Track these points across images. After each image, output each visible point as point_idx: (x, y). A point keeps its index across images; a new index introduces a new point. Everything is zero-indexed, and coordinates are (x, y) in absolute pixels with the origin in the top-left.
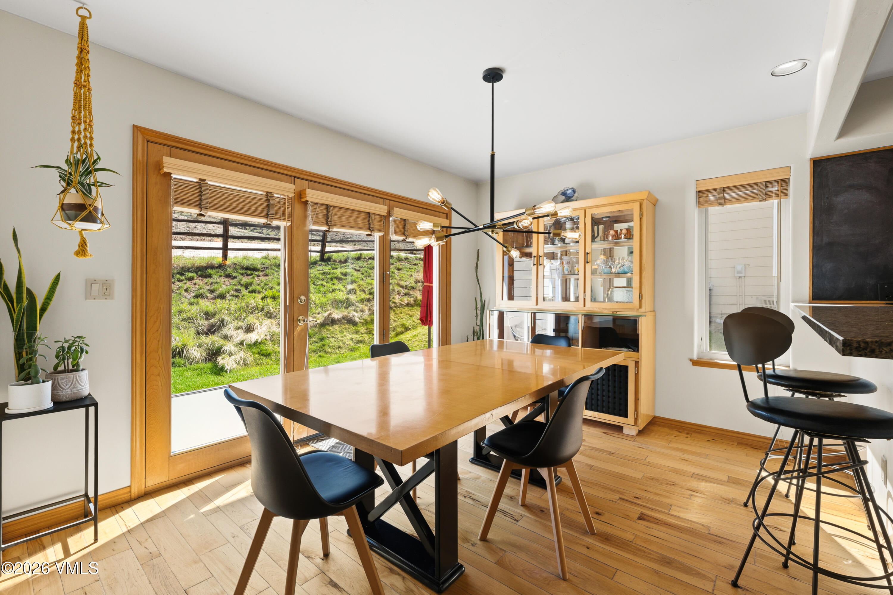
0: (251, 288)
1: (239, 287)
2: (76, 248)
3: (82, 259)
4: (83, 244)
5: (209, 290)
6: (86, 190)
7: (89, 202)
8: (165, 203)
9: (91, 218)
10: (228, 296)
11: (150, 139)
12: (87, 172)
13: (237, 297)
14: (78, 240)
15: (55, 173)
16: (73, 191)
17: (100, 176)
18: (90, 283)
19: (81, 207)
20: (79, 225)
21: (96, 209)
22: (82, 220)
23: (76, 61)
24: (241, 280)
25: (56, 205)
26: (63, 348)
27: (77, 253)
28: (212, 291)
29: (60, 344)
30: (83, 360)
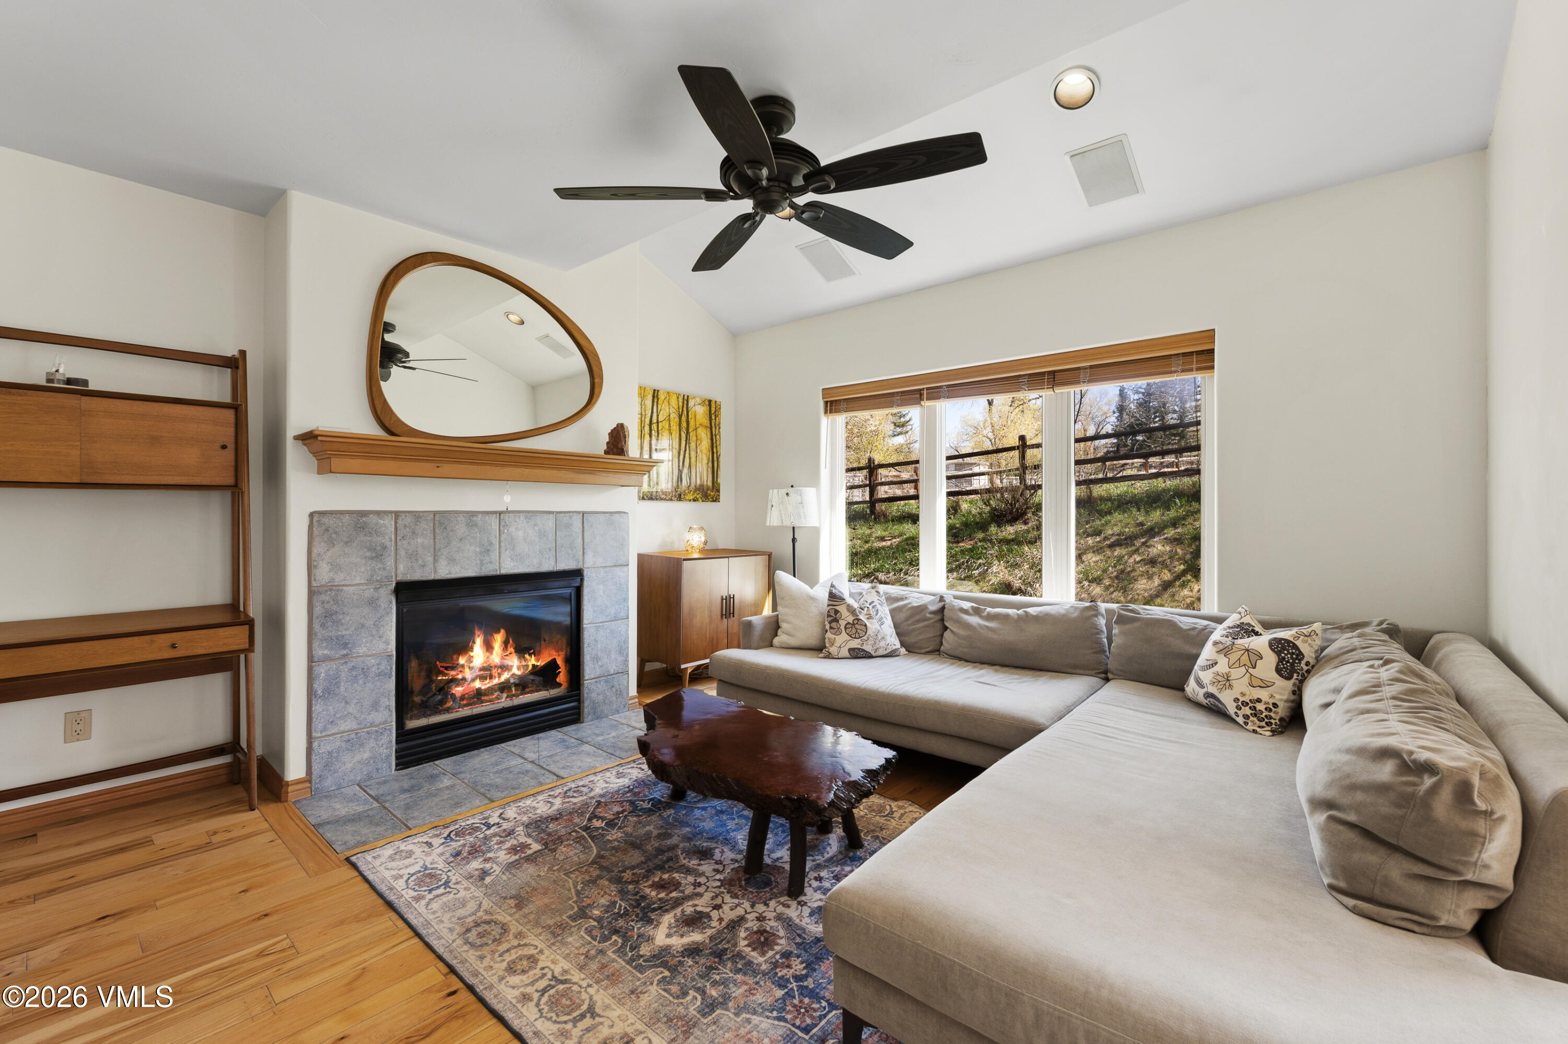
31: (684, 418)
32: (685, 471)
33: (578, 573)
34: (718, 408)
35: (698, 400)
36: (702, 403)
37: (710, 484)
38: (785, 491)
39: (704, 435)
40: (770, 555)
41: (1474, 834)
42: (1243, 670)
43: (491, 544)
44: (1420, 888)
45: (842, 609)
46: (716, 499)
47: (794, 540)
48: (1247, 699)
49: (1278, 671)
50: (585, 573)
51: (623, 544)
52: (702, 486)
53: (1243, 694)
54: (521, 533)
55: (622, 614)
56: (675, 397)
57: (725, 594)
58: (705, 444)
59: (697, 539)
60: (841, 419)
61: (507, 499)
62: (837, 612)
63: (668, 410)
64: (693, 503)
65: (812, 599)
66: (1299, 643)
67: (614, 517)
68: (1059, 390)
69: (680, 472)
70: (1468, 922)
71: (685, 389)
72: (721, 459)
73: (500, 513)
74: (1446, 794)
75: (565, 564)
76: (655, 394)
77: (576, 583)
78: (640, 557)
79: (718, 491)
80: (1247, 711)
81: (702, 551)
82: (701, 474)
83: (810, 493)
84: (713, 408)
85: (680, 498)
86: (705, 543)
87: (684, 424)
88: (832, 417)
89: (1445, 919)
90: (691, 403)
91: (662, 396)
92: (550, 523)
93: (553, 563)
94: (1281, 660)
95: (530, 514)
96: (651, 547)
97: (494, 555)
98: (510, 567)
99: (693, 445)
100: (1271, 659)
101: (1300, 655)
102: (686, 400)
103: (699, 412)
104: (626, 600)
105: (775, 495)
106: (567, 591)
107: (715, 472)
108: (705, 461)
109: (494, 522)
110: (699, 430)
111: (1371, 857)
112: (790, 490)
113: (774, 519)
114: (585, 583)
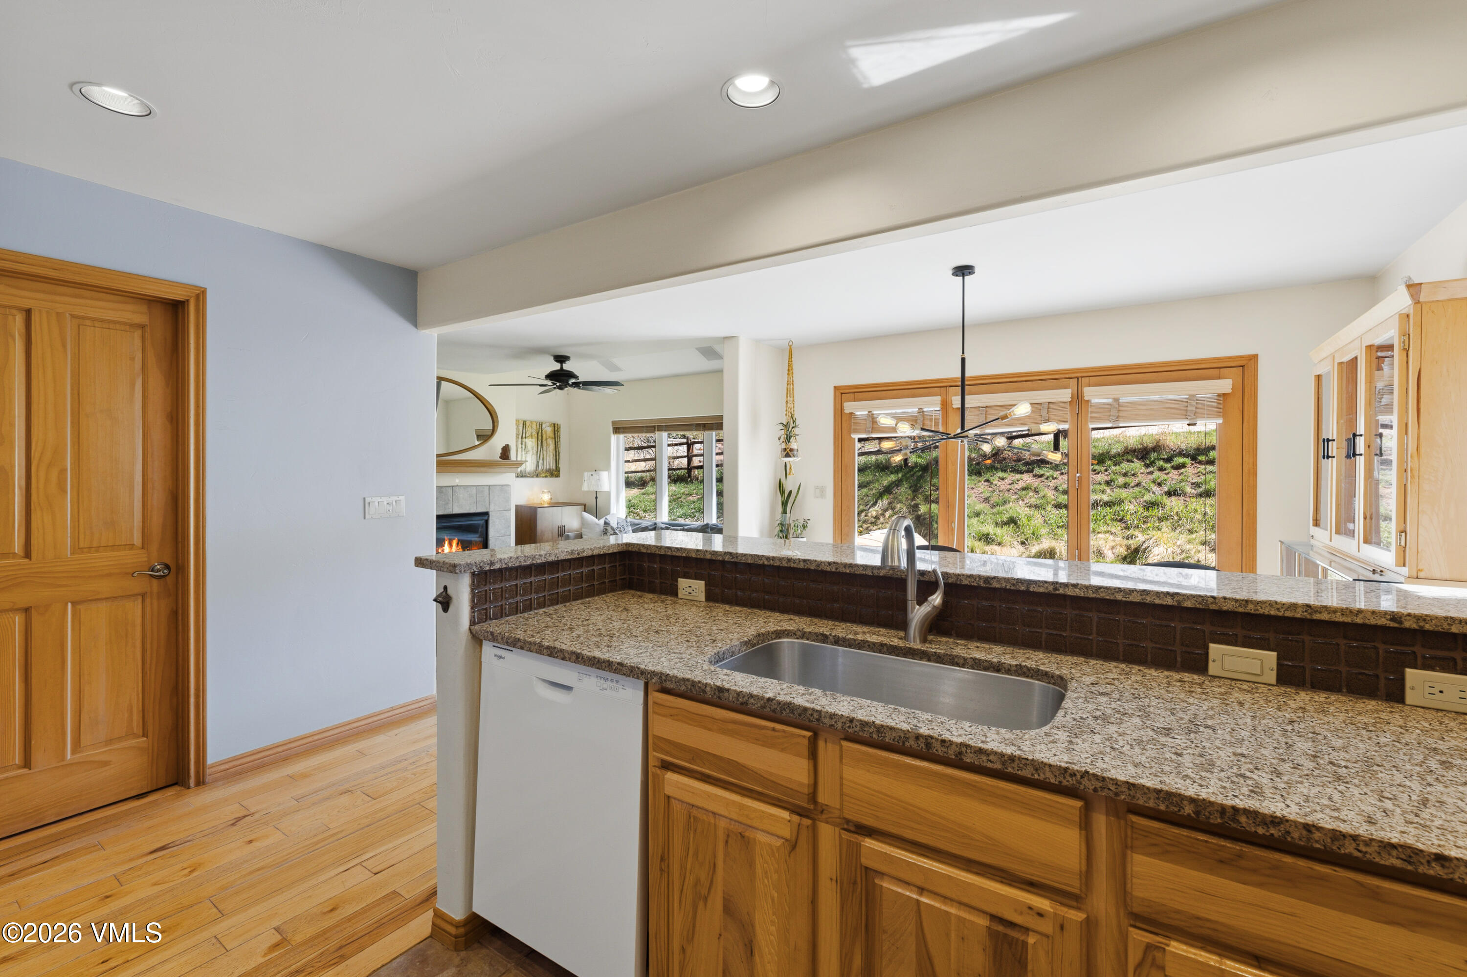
12: (791, 430)
18: (816, 488)
31: (540, 434)
32: (541, 462)
33: (487, 514)
34: (559, 427)
35: (548, 424)
36: (550, 426)
37: (554, 468)
38: (591, 473)
39: (551, 443)
40: (585, 505)
43: (449, 500)
45: (609, 528)
46: (558, 476)
47: (596, 498)
50: (490, 513)
51: (508, 500)
52: (550, 469)
54: (461, 496)
55: (508, 533)
56: (535, 424)
57: (560, 525)
58: (552, 447)
59: (546, 498)
60: (621, 436)
61: (457, 481)
62: (606, 529)
63: (531, 430)
64: (544, 479)
65: (598, 524)
67: (504, 488)
68: (707, 432)
69: (538, 462)
71: (540, 417)
72: (561, 455)
73: (453, 486)
75: (480, 510)
76: (524, 423)
77: (486, 518)
78: (517, 506)
79: (559, 471)
81: (548, 504)
82: (550, 463)
83: (604, 475)
84: (556, 428)
85: (537, 476)
86: (551, 499)
87: (540, 438)
88: (616, 436)
90: (544, 426)
91: (528, 424)
92: (474, 491)
93: (475, 508)
95: (466, 487)
96: (522, 502)
97: (450, 505)
98: (457, 510)
99: (545, 448)
102: (541, 425)
103: (548, 430)
104: (509, 526)
105: (586, 475)
106: (481, 522)
107: (557, 462)
108: (552, 456)
109: (450, 490)
110: (548, 440)
112: (593, 473)
113: (585, 488)
114: (490, 518)
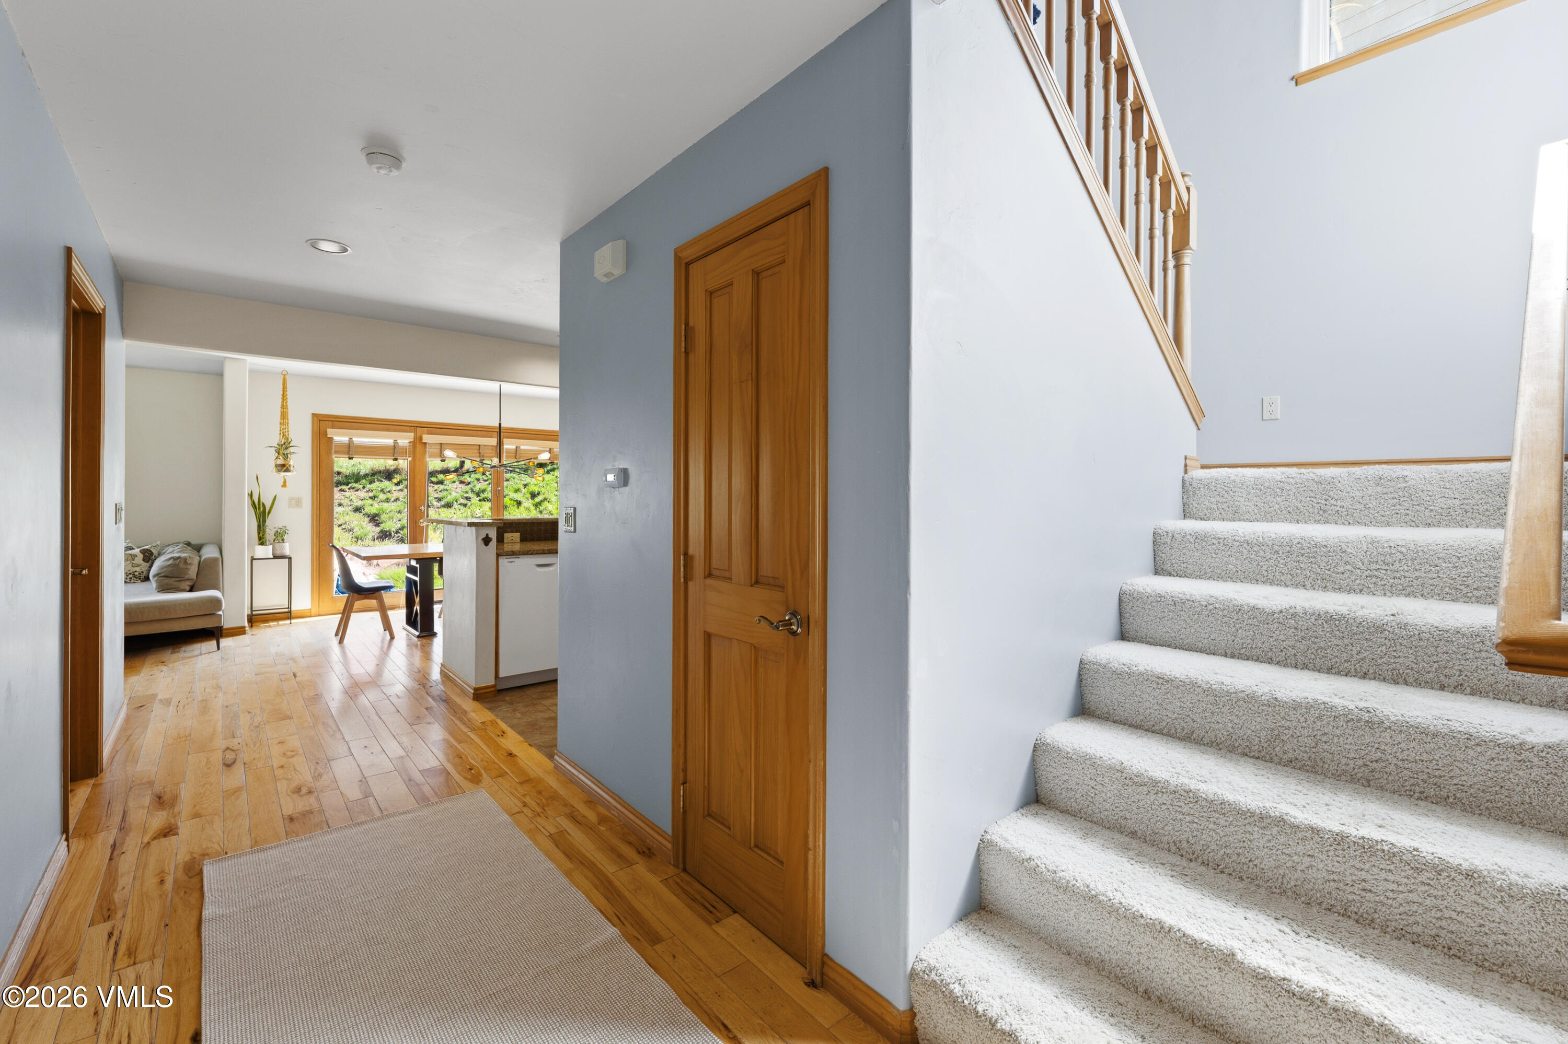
0: (482, 496)
1: (470, 495)
2: (282, 484)
3: (284, 489)
4: (285, 482)
5: (436, 498)
6: (286, 457)
7: (287, 462)
8: (329, 453)
9: (287, 470)
10: (456, 505)
11: (321, 419)
12: (287, 448)
13: (465, 505)
14: (283, 480)
15: (273, 449)
16: (281, 457)
17: (292, 449)
18: (291, 500)
19: (283, 465)
20: (283, 474)
21: (290, 466)
22: (284, 471)
23: (281, 397)
24: (474, 486)
25: (274, 465)
26: (277, 531)
27: (282, 486)
28: (439, 500)
29: (276, 529)
30: (286, 537)
41: (187, 568)
42: (129, 562)
44: (177, 583)
48: (131, 572)
49: (144, 560)
53: (129, 571)
66: (151, 549)
70: (188, 588)
74: (182, 561)
80: (131, 576)
89: (182, 588)
94: (145, 556)
100: (141, 556)
101: (152, 553)
111: (167, 581)
